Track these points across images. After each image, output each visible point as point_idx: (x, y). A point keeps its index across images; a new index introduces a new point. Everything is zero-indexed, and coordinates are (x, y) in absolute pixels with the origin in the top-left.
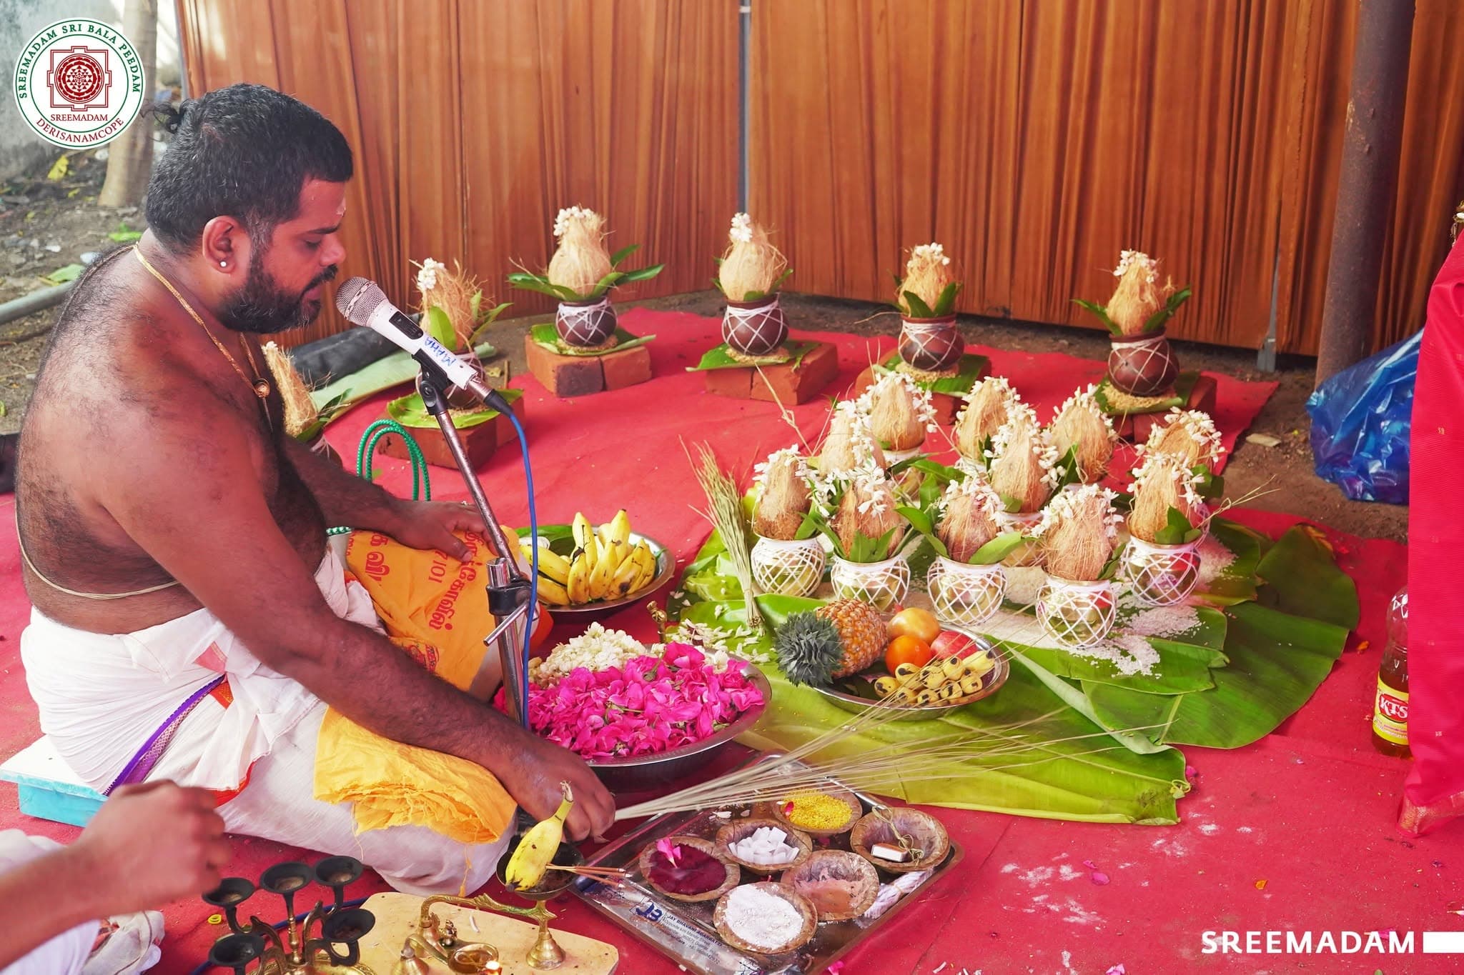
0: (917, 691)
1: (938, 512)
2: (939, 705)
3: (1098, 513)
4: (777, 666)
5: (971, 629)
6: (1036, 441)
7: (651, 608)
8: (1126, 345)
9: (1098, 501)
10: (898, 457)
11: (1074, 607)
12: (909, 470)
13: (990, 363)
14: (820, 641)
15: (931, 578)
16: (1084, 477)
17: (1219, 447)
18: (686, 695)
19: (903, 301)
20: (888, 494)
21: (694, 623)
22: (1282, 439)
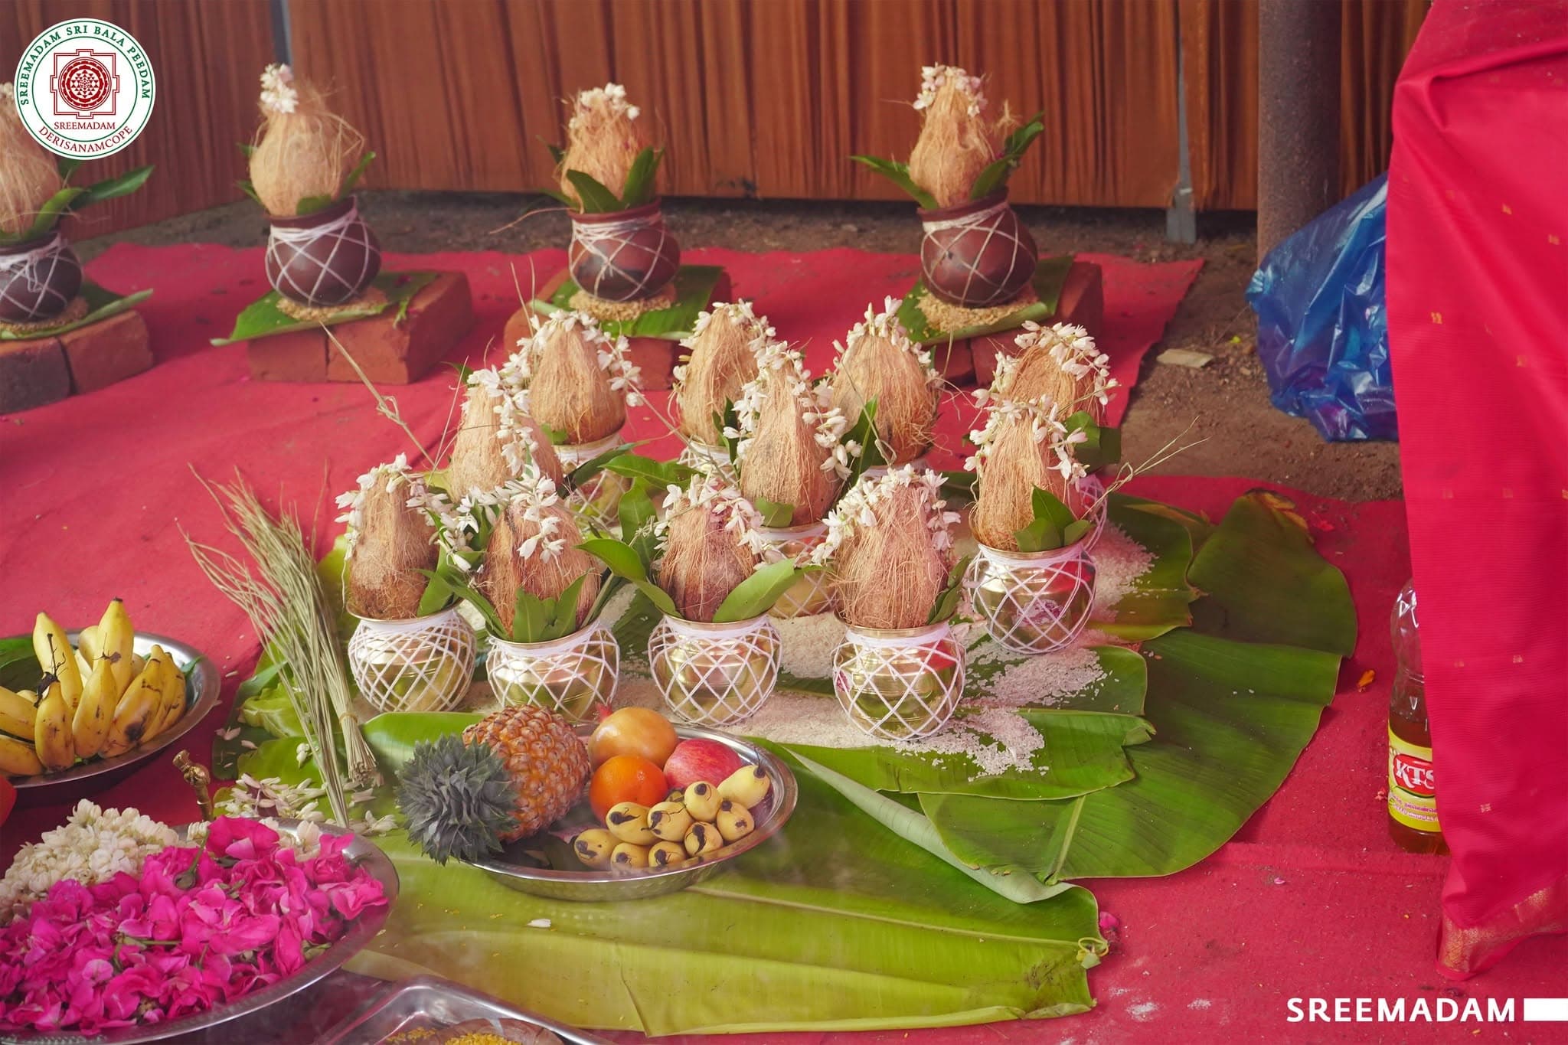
0: (646, 847)
1: (653, 540)
2: (686, 867)
3: (917, 513)
4: (407, 834)
5: (729, 731)
6: (806, 403)
7: (181, 763)
8: (945, 225)
9: (915, 492)
10: (581, 454)
11: (895, 675)
12: (604, 474)
13: (726, 278)
14: (473, 785)
15: (654, 654)
16: (890, 454)
17: (1108, 379)
18: (251, 904)
19: (567, 188)
20: (567, 521)
21: (258, 779)
22: (1215, 354)
